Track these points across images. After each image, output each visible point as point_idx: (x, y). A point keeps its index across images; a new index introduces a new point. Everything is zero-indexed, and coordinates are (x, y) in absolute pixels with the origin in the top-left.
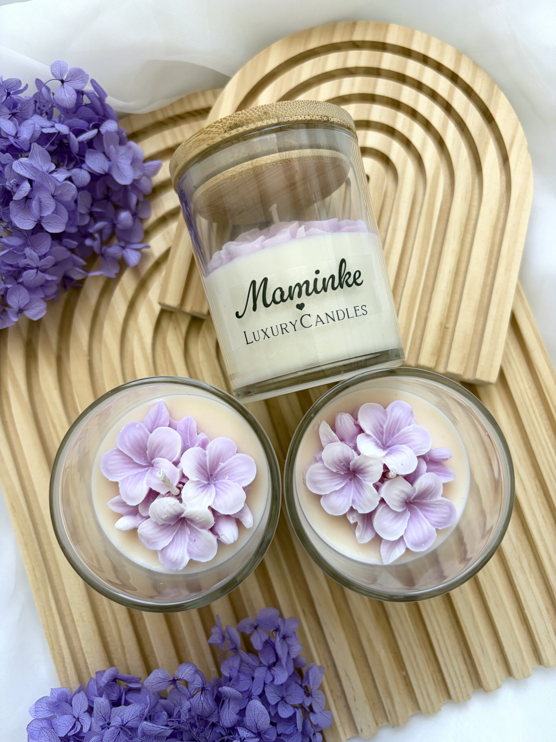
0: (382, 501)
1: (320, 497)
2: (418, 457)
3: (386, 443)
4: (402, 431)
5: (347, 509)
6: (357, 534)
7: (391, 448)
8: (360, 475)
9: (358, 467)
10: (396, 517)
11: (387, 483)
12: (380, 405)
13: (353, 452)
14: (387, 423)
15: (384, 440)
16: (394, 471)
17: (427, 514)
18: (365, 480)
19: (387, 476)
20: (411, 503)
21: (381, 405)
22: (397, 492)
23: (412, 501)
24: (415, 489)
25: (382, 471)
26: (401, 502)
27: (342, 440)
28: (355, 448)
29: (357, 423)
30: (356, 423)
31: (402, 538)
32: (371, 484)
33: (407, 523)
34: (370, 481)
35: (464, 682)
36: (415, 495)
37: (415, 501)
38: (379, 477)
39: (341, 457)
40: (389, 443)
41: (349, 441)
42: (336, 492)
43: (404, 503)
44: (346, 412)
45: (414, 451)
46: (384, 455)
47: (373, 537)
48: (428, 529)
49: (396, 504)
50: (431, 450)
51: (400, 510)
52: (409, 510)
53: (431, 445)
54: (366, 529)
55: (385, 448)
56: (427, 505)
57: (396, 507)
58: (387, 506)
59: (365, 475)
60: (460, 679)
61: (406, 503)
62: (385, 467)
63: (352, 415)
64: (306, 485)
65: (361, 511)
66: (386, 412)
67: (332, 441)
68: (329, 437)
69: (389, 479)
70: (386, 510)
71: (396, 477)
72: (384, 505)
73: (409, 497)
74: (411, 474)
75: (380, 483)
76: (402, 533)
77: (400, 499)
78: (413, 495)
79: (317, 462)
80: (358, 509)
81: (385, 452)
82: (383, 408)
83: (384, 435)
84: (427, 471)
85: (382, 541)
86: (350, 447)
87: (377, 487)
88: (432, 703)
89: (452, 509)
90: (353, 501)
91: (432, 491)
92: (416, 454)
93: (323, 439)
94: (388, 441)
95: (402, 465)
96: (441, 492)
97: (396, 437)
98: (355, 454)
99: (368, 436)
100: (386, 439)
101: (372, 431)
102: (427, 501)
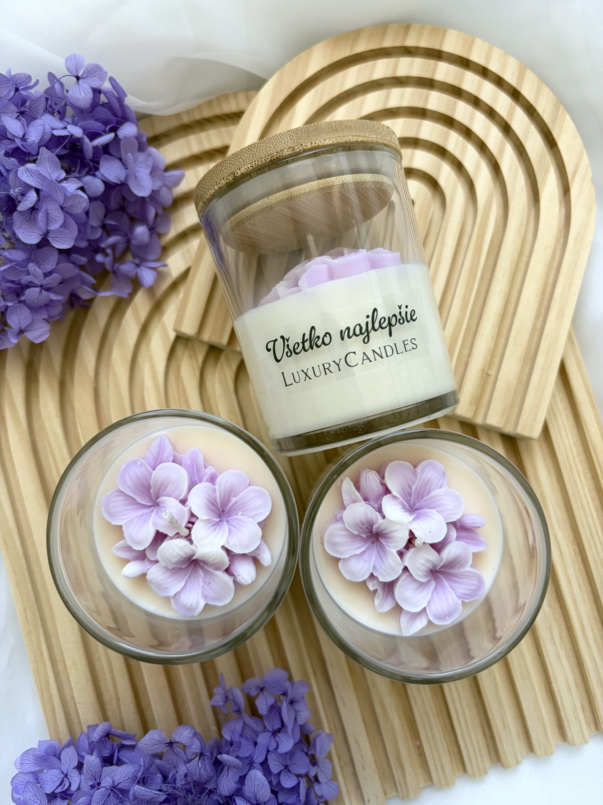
0: (406, 569)
1: (337, 560)
2: (447, 524)
3: (414, 505)
4: (433, 493)
5: (368, 575)
6: (376, 602)
7: (419, 511)
8: (384, 539)
9: (382, 531)
10: (419, 587)
11: (412, 551)
12: (409, 464)
13: (377, 514)
14: (416, 484)
15: (412, 503)
16: (421, 539)
17: (454, 585)
18: (388, 546)
19: (413, 543)
20: (436, 572)
21: (411, 464)
22: (422, 561)
23: (438, 570)
24: (442, 558)
25: (408, 538)
26: (426, 571)
27: (366, 499)
28: (380, 510)
29: (384, 482)
30: (382, 482)
31: (425, 609)
32: (394, 551)
33: (431, 594)
34: (394, 547)
35: (481, 755)
36: (442, 564)
37: (442, 570)
38: (404, 543)
39: (363, 519)
40: (418, 505)
41: (373, 502)
42: (356, 555)
43: (430, 572)
44: (372, 469)
45: (443, 516)
46: (411, 520)
47: (392, 607)
48: (453, 601)
49: (419, 573)
50: (462, 516)
51: (424, 580)
52: (434, 580)
53: (462, 511)
54: (387, 596)
55: (412, 510)
56: (455, 575)
57: (420, 576)
58: (411, 575)
59: (388, 540)
62: (411, 533)
63: (379, 473)
64: (324, 547)
65: (381, 579)
66: (416, 471)
67: (356, 500)
68: (352, 496)
69: (414, 546)
70: (409, 579)
71: (423, 545)
72: (408, 574)
73: (435, 566)
74: (440, 542)
75: (405, 550)
76: (425, 605)
77: (424, 568)
78: (439, 565)
79: (338, 521)
80: (378, 577)
82: (412, 467)
83: (413, 496)
84: (457, 539)
85: (403, 612)
86: (374, 508)
87: (401, 554)
88: (445, 776)
89: (480, 581)
90: (374, 567)
91: (460, 561)
92: (445, 520)
93: (346, 497)
94: (416, 504)
95: (430, 532)
96: (470, 562)
97: (426, 500)
98: (379, 516)
99: (395, 497)
100: (414, 501)
101: (399, 492)
102: (455, 571)
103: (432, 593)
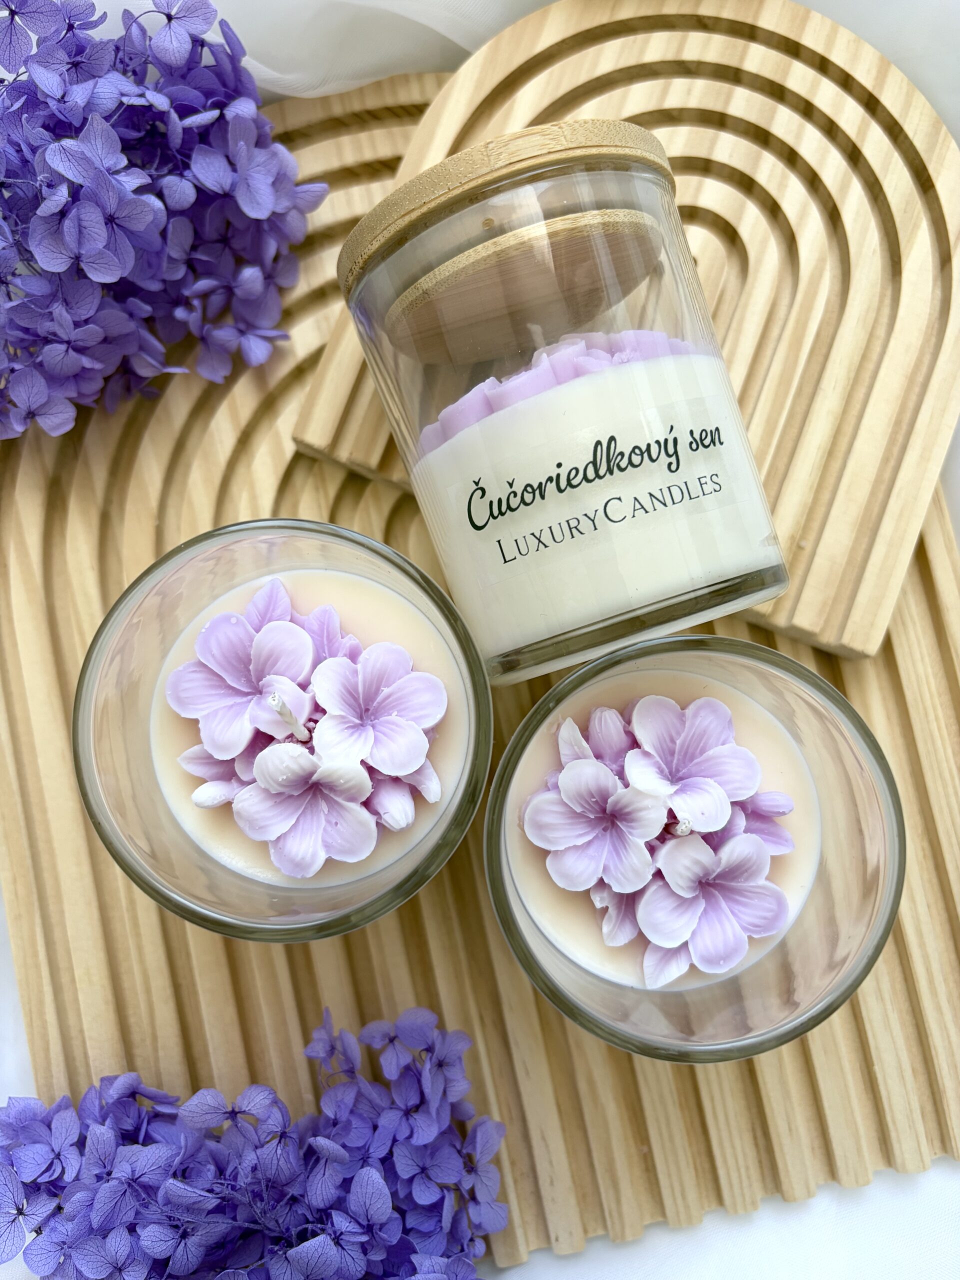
0: (659, 874)
1: (545, 853)
2: (734, 804)
3: (678, 771)
4: (711, 753)
5: (593, 882)
6: (606, 929)
7: (685, 781)
8: (624, 823)
9: (621, 809)
10: (679, 906)
11: (670, 844)
12: (674, 702)
13: (615, 780)
14: (683, 735)
15: (674, 766)
16: (687, 824)
17: (737, 908)
18: (630, 833)
19: (672, 831)
20: (708, 884)
21: (677, 702)
22: (687, 862)
23: (711, 882)
24: (720, 860)
25: (665, 821)
26: (693, 881)
27: (598, 756)
28: (621, 774)
29: (630, 729)
30: (627, 729)
31: (685, 945)
32: (641, 843)
33: (697, 921)
34: (641, 836)
35: (749, 1177)
36: (719, 870)
37: (717, 882)
38: (657, 831)
39: (593, 787)
40: (684, 771)
41: (610, 760)
42: (576, 847)
43: (697, 883)
44: (610, 707)
45: (726, 791)
46: (673, 793)
47: (632, 938)
48: (734, 936)
49: (681, 883)
50: (756, 794)
51: (688, 895)
52: (704, 897)
53: (758, 784)
54: (623, 920)
55: (674, 780)
56: (739, 892)
57: (682, 888)
58: (667, 885)
59: (632, 824)
60: (743, 1171)
61: (700, 883)
62: (671, 814)
63: (622, 714)
64: (523, 830)
65: (617, 889)
66: (684, 715)
67: (580, 755)
68: (576, 747)
69: (674, 836)
70: (663, 892)
71: (690, 834)
72: (660, 883)
73: (707, 874)
74: (716, 833)
75: (657, 843)
76: (686, 937)
77: (689, 874)
78: (714, 871)
79: (549, 790)
80: (612, 884)
81: (675, 788)
82: (679, 707)
83: (676, 756)
84: (746, 831)
85: (649, 947)
86: (612, 771)
87: (652, 849)
88: (687, 1207)
89: (781, 903)
90: (606, 869)
91: (749, 868)
92: (729, 798)
93: (564, 750)
94: (680, 769)
95: (703, 814)
96: (766, 871)
97: (697, 764)
98: (619, 783)
99: (647, 754)
100: (677, 765)
101: (654, 746)
102: (739, 884)
103: (700, 918)
